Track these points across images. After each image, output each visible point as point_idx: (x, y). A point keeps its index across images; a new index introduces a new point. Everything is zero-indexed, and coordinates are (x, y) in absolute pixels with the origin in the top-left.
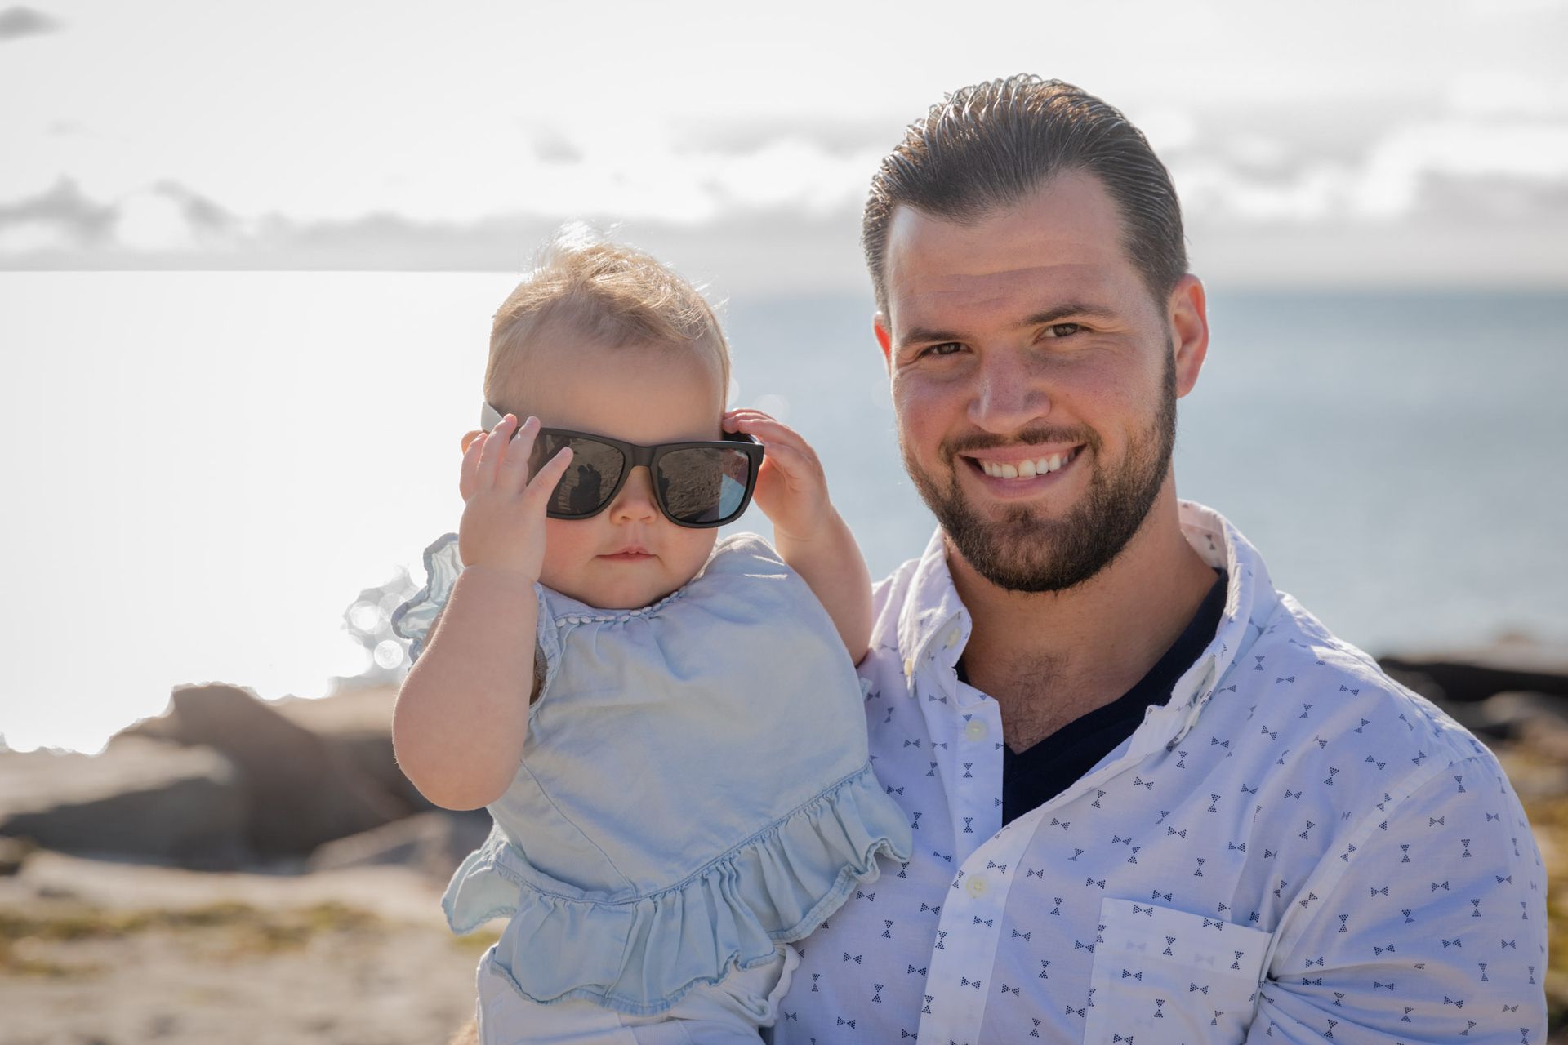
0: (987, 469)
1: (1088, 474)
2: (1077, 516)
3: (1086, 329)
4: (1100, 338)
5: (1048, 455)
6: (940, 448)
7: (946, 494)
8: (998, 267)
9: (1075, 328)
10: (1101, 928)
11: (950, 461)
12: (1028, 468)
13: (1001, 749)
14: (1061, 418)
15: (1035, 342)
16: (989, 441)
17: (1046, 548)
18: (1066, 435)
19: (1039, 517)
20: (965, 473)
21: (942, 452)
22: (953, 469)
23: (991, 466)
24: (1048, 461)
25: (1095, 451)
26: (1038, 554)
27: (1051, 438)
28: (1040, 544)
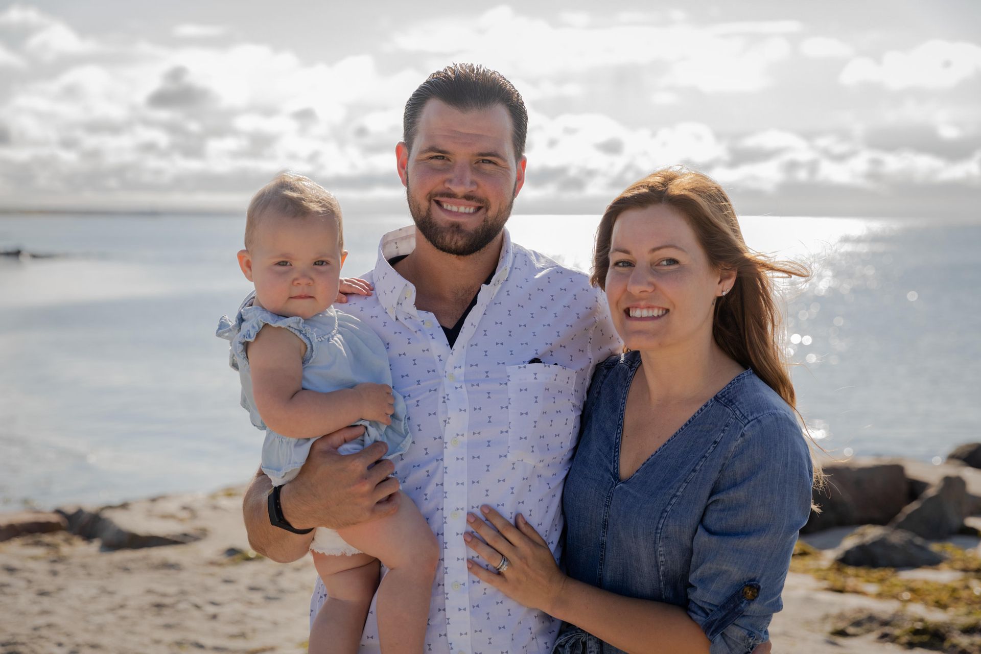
0: (445, 206)
1: (483, 218)
2: (476, 231)
3: (495, 164)
4: (499, 168)
5: (470, 206)
6: (427, 195)
7: (424, 213)
8: (471, 131)
9: (490, 162)
10: (509, 376)
11: (430, 201)
12: (462, 209)
13: (441, 328)
14: (480, 193)
15: (475, 163)
16: (451, 195)
17: (464, 240)
18: (480, 200)
19: (463, 228)
20: (435, 207)
21: (428, 197)
22: (430, 204)
23: (447, 206)
24: (470, 209)
25: (487, 210)
26: (460, 242)
27: (474, 200)
28: (462, 238)
